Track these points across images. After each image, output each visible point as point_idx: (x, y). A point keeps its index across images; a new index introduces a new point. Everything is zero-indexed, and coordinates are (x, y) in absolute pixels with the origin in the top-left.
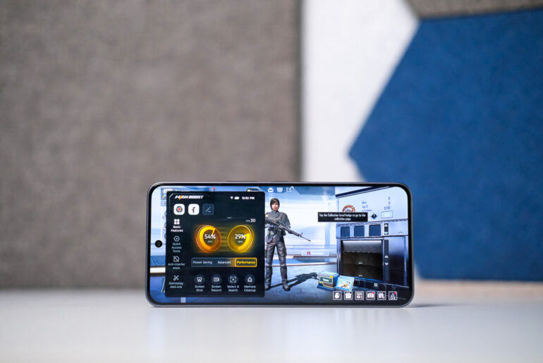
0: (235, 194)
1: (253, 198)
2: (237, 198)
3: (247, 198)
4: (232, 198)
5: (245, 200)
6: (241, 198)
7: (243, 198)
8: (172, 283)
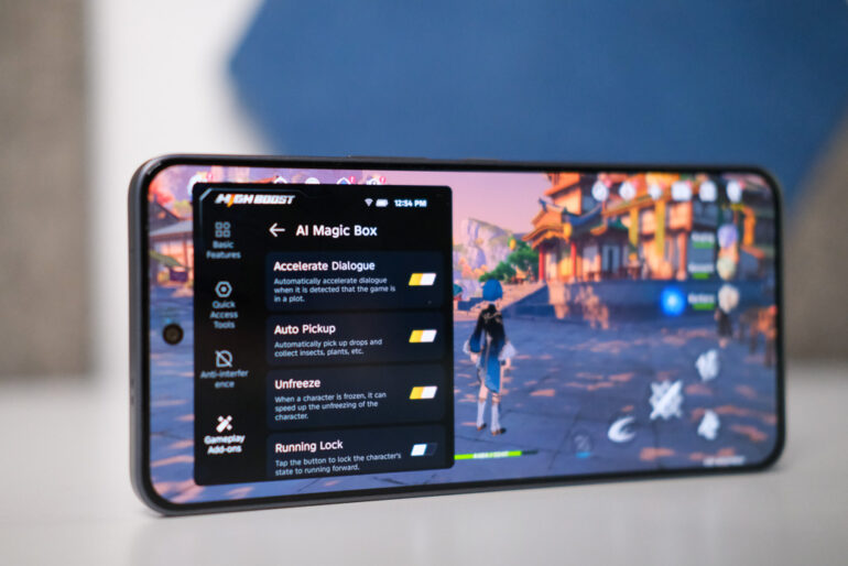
0: (378, 191)
1: (423, 203)
2: (382, 203)
3: (407, 203)
4: (369, 202)
5: (403, 208)
6: (391, 203)
7: (398, 203)
8: (214, 440)
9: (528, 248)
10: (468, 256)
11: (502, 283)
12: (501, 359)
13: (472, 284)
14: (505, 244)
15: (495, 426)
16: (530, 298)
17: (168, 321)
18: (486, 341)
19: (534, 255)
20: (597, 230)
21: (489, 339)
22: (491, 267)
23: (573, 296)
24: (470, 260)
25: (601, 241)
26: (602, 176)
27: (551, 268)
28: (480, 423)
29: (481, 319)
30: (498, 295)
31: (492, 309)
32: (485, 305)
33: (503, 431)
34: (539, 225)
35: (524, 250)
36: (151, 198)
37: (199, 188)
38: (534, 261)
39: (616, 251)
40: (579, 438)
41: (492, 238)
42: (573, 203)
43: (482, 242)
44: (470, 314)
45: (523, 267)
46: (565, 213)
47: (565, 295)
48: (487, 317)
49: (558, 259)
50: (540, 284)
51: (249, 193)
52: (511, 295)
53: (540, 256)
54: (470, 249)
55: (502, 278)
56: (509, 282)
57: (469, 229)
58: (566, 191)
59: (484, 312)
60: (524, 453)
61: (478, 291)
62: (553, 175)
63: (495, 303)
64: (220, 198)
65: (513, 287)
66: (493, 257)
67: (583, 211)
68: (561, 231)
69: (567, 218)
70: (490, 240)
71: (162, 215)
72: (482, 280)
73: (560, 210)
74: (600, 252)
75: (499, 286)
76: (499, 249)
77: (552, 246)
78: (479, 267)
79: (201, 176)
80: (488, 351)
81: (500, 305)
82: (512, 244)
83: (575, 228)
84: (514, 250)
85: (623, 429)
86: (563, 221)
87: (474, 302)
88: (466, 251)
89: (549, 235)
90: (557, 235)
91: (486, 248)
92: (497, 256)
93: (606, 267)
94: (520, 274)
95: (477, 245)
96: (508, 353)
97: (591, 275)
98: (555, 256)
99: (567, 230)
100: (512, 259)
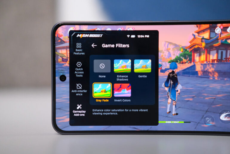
0: (131, 33)
1: (148, 36)
2: (133, 36)
3: (142, 36)
4: (128, 36)
5: (141, 38)
6: (136, 37)
7: (139, 36)
8: (76, 112)
9: (187, 51)
10: (164, 54)
11: (177, 63)
12: (176, 89)
13: (166, 64)
14: (179, 50)
15: (174, 112)
16: (188, 68)
17: (61, 74)
18: (171, 83)
19: (190, 54)
20: (216, 45)
21: (172, 82)
22: (173, 58)
23: (204, 68)
24: (166, 55)
25: (217, 49)
26: (219, 25)
27: (197, 58)
28: (168, 111)
29: (169, 76)
30: (176, 67)
31: (173, 72)
32: (170, 71)
33: (177, 114)
34: (192, 43)
35: (186, 52)
36: (56, 35)
37: (71, 32)
38: (190, 56)
39: (224, 52)
40: (207, 118)
41: (174, 48)
42: (206, 35)
43: (170, 49)
44: (165, 74)
45: (185, 58)
46: (203, 38)
47: (201, 68)
48: (171, 75)
49: (200, 55)
50: (192, 64)
51: (88, 34)
52: (180, 67)
53: (192, 54)
54: (165, 52)
55: (177, 62)
56: (180, 63)
57: (165, 45)
58: (204, 31)
59: (170, 73)
60: (185, 122)
61: (168, 66)
62: (198, 25)
63: (175, 70)
64: (78, 35)
65: (181, 65)
66: (174, 55)
67: (210, 38)
68: (202, 45)
69: (204, 40)
70: (173, 49)
71: (59, 41)
72: (169, 62)
73: (201, 38)
74: (217, 53)
75: (176, 64)
76: (176, 51)
77: (198, 50)
78: (169, 58)
79: (72, 28)
80: (171, 86)
81: (176, 71)
82: (182, 50)
83: (206, 44)
84: (182, 52)
85: (226, 116)
86: (202, 41)
87: (166, 70)
88: (164, 53)
89: (196, 46)
90: (200, 47)
91: (171, 51)
92: (176, 54)
93: (220, 58)
94: (184, 60)
95: (168, 50)
96: (179, 87)
97: (213, 60)
98: (198, 54)
99: (204, 44)
100: (181, 55)
